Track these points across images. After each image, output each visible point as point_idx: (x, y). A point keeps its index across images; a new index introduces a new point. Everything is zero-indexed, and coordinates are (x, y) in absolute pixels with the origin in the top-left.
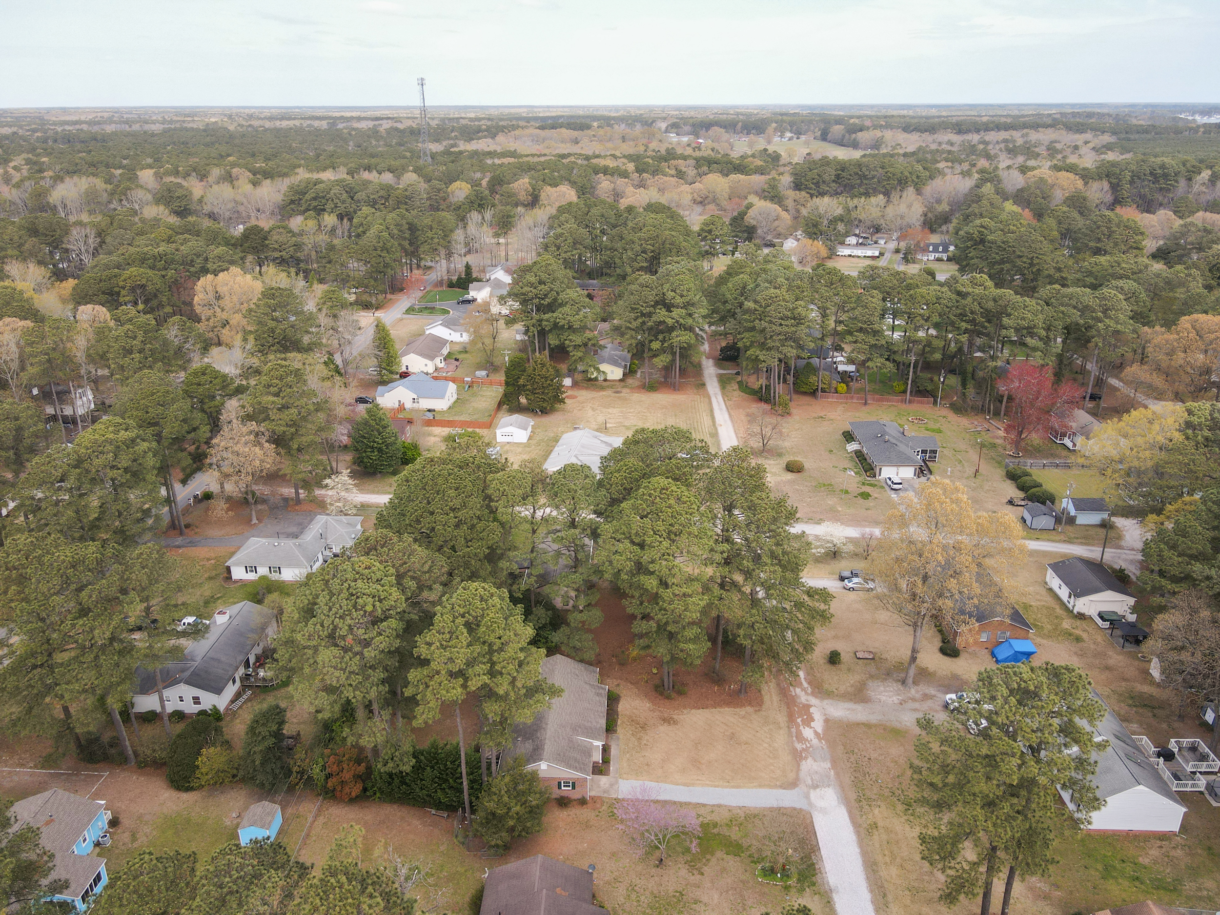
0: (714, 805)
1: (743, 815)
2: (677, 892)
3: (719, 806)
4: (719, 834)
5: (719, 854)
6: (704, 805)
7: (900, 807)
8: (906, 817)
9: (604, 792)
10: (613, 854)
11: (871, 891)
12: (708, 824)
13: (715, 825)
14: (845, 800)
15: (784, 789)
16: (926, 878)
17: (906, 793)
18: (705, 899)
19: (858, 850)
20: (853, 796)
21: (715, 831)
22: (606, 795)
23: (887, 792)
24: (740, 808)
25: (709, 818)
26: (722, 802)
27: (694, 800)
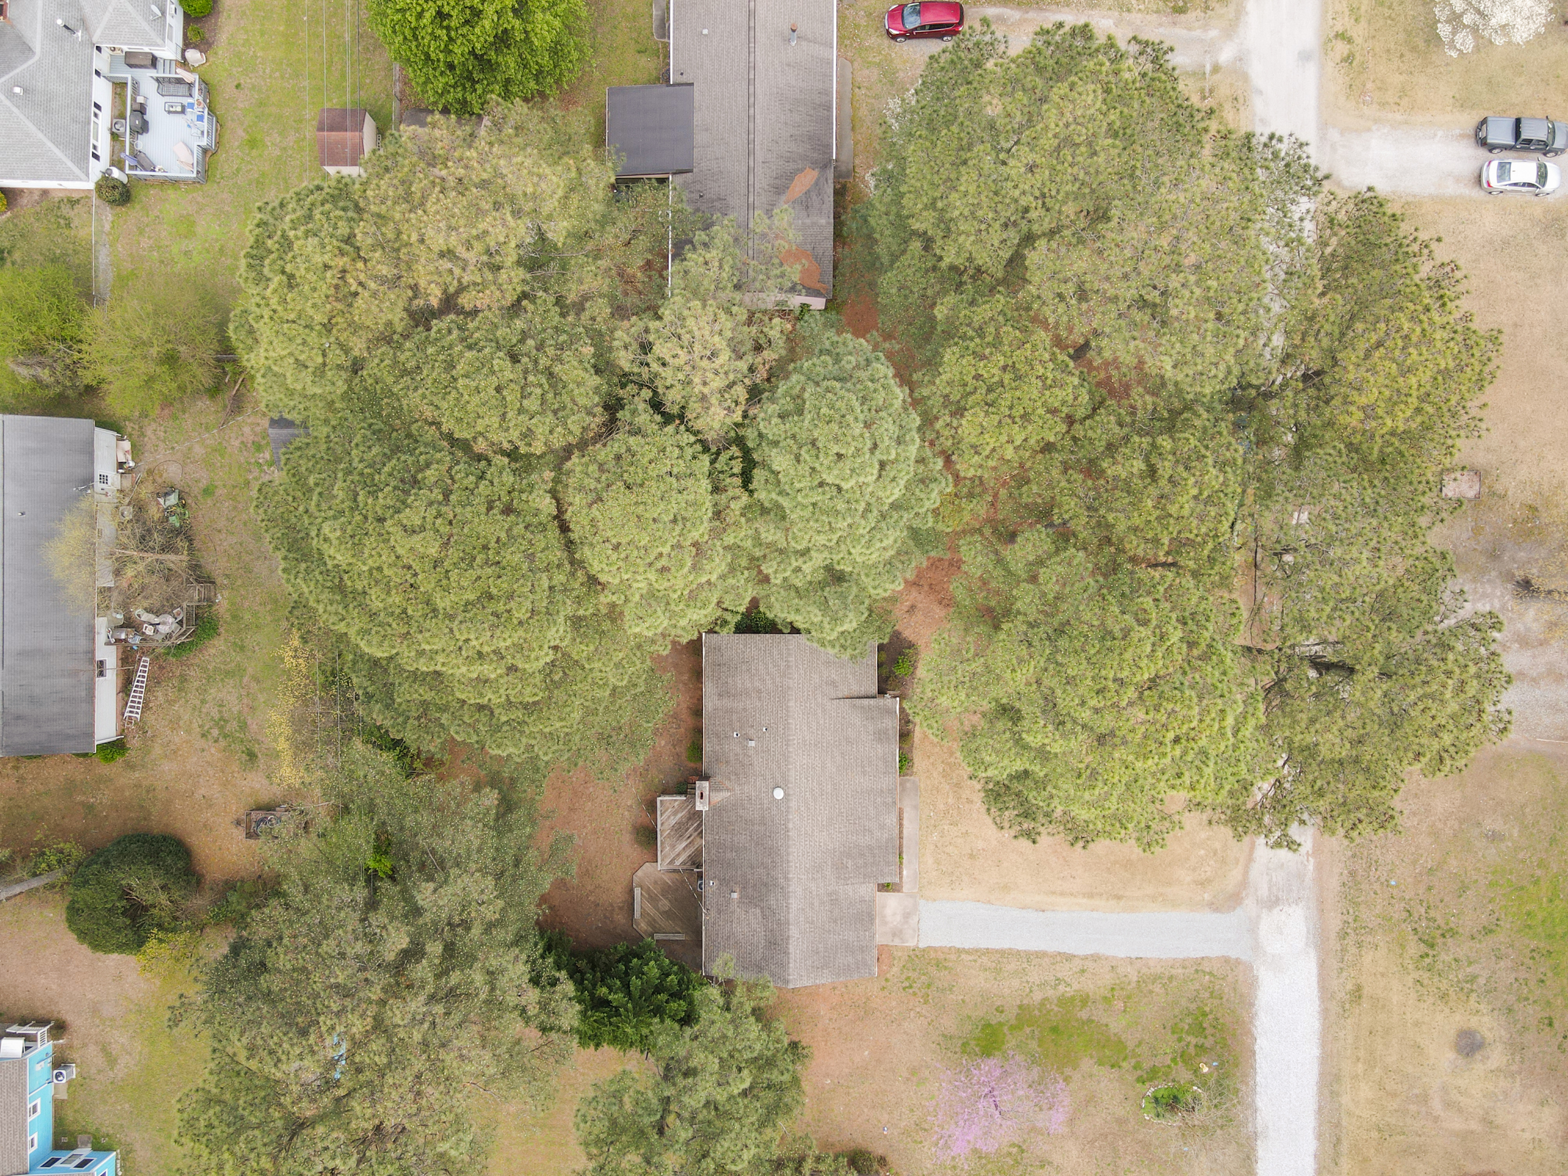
0: (1085, 958)
1: (1135, 979)
2: (1013, 1145)
3: (1095, 958)
4: (1090, 1021)
5: (1087, 1064)
6: (1069, 958)
7: (1414, 948)
8: (1416, 975)
9: (894, 935)
10: (913, 1071)
11: (1320, 1136)
12: (1072, 998)
13: (1085, 1000)
14: (1320, 939)
15: (1217, 910)
16: (1413, 1108)
17: (1432, 914)
18: (1057, 1158)
19: (1316, 1052)
20: (1335, 923)
21: (1084, 1015)
22: (897, 942)
23: (1398, 914)
24: (1131, 961)
25: (1076, 986)
26: (1103, 950)
27: (1052, 947)
